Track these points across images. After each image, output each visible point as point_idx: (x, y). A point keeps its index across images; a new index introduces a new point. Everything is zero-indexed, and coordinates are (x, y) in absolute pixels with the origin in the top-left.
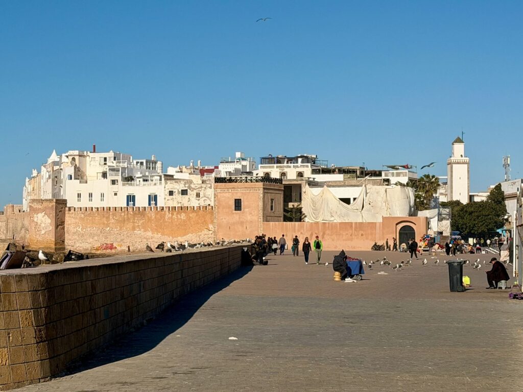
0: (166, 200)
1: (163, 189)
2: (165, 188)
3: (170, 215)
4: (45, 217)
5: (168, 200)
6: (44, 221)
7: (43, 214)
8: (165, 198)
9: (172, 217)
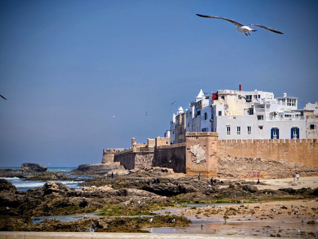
0: (308, 132)
1: (305, 123)
2: (306, 122)
3: (312, 147)
4: (200, 148)
5: (309, 133)
6: (199, 152)
7: (198, 145)
8: (307, 131)
9: (314, 148)
